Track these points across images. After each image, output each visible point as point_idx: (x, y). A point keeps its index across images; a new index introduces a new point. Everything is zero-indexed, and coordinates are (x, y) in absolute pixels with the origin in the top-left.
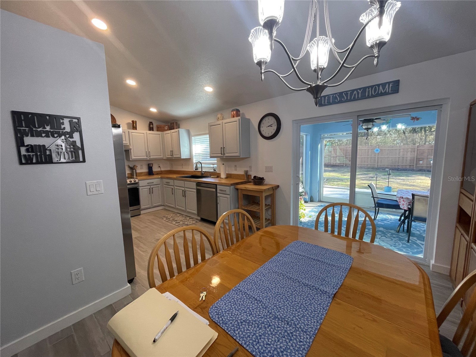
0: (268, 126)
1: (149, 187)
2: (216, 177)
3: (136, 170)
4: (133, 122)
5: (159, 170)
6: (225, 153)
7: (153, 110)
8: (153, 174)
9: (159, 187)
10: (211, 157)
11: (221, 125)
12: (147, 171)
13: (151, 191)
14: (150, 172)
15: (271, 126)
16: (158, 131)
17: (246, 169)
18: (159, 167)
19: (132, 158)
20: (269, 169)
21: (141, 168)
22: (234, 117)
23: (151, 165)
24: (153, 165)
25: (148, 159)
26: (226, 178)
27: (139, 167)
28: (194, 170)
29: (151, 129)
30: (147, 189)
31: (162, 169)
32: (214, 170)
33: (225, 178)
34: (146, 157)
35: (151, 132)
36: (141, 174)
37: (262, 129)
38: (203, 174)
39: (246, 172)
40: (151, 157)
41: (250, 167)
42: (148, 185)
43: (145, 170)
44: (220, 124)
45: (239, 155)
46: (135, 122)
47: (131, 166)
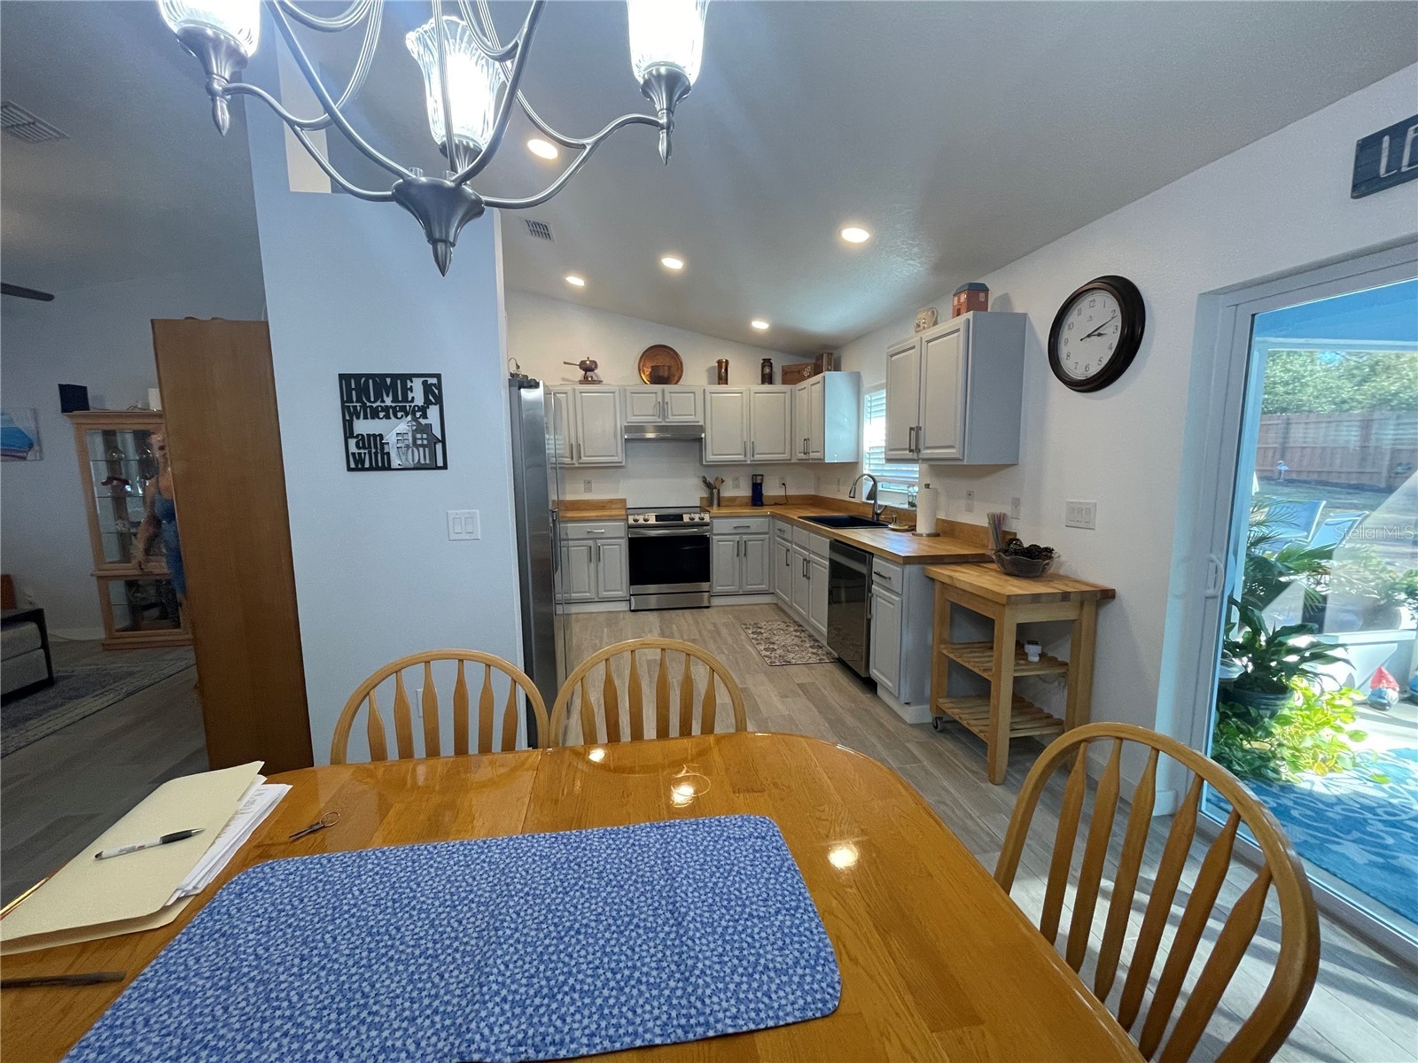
0: (1089, 336)
1: (737, 538)
2: (907, 527)
3: (719, 491)
4: (720, 362)
5: (780, 492)
6: (921, 447)
7: (760, 325)
8: (762, 505)
9: (763, 540)
10: (889, 460)
11: (918, 347)
12: (748, 495)
13: (742, 551)
14: (757, 498)
15: (1099, 335)
16: (784, 382)
17: (997, 509)
18: (784, 484)
19: (708, 460)
20: (1080, 517)
21: (737, 486)
22: (958, 314)
23: (759, 478)
24: (762, 480)
25: (749, 462)
26: (935, 535)
27: (729, 482)
28: (864, 500)
29: (767, 379)
30: (731, 543)
31: (792, 492)
32: (909, 503)
33: (929, 535)
34: (741, 457)
35: (767, 387)
36: (732, 501)
37: (1064, 351)
38: (878, 515)
39: (998, 521)
40: (757, 457)
41: (1016, 503)
42: (734, 531)
43: (745, 491)
44: (914, 347)
45: (957, 456)
46: (724, 365)
47: (709, 480)
